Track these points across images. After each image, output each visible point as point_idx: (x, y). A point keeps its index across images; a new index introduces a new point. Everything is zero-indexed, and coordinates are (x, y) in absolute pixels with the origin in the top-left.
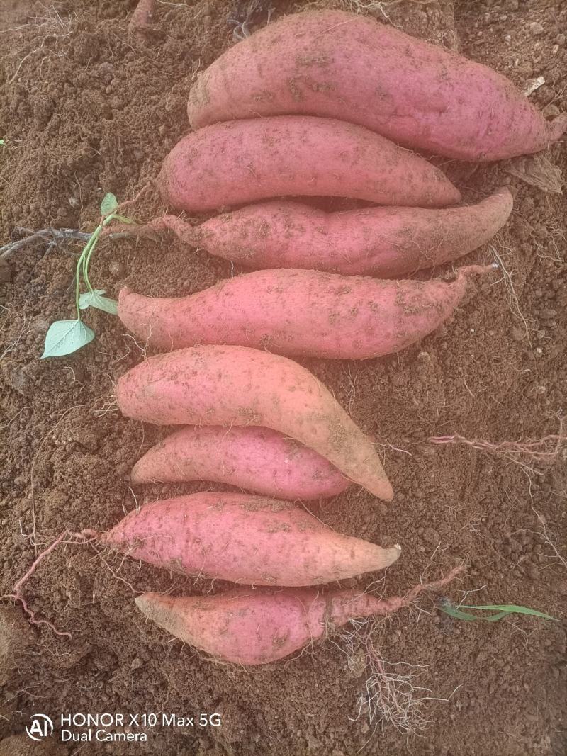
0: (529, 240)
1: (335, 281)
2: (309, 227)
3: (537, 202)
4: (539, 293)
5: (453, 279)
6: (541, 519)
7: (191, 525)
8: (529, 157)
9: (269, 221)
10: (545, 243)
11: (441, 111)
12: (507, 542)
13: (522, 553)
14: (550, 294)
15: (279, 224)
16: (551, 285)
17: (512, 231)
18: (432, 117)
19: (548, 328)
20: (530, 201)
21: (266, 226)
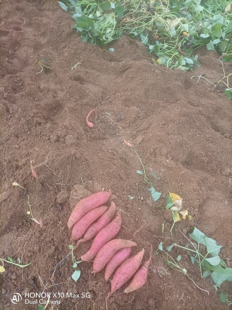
0: (119, 205)
1: (107, 227)
2: (97, 225)
3: (115, 200)
4: (125, 209)
5: (118, 215)
6: (154, 236)
7: (121, 273)
8: (110, 196)
9: (92, 229)
10: (120, 203)
11: (100, 200)
12: (154, 243)
13: (157, 243)
14: (126, 208)
15: (94, 228)
16: (126, 207)
17: (116, 205)
18: (99, 202)
19: (130, 212)
20: (115, 201)
21: (92, 230)
